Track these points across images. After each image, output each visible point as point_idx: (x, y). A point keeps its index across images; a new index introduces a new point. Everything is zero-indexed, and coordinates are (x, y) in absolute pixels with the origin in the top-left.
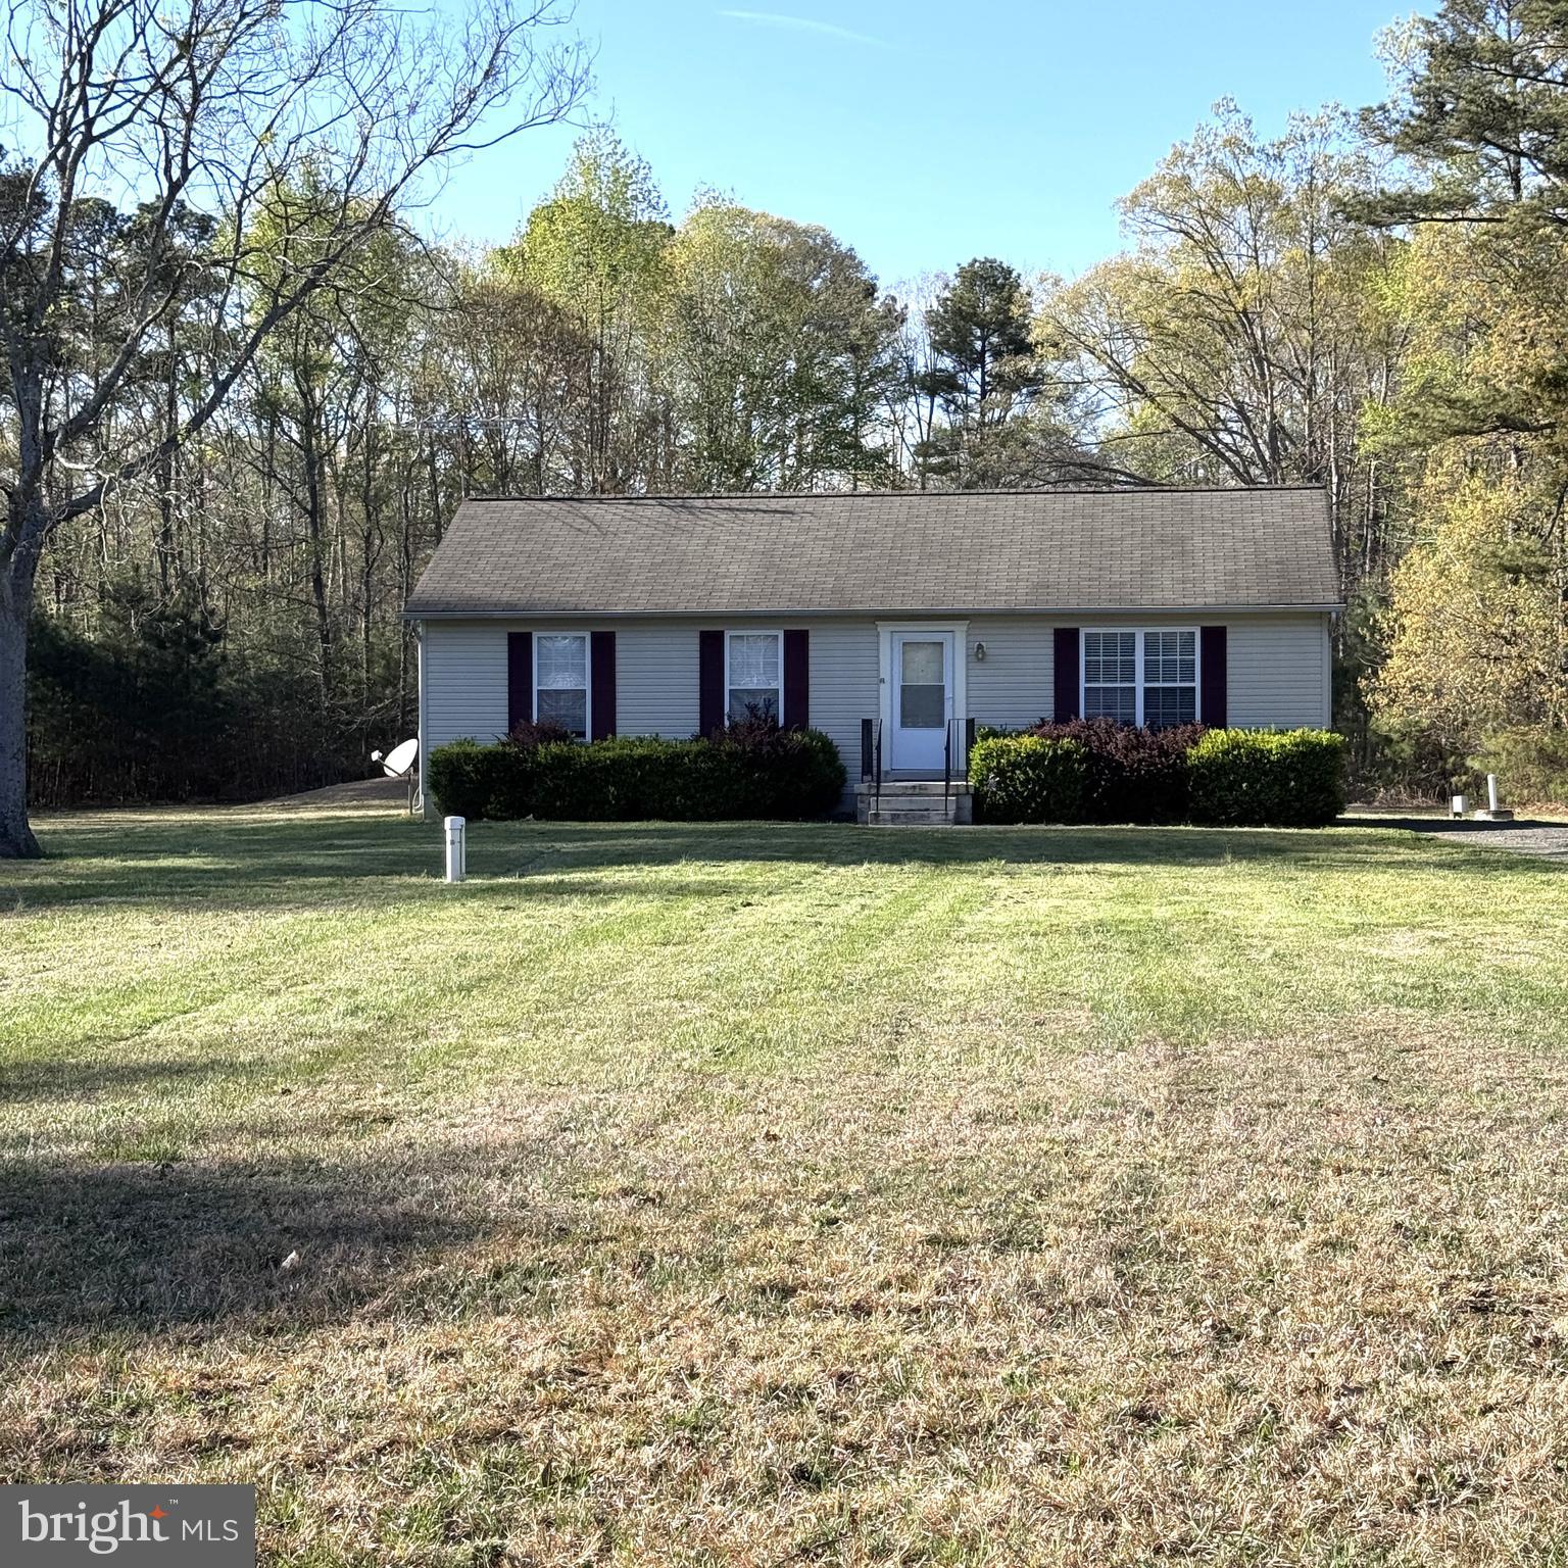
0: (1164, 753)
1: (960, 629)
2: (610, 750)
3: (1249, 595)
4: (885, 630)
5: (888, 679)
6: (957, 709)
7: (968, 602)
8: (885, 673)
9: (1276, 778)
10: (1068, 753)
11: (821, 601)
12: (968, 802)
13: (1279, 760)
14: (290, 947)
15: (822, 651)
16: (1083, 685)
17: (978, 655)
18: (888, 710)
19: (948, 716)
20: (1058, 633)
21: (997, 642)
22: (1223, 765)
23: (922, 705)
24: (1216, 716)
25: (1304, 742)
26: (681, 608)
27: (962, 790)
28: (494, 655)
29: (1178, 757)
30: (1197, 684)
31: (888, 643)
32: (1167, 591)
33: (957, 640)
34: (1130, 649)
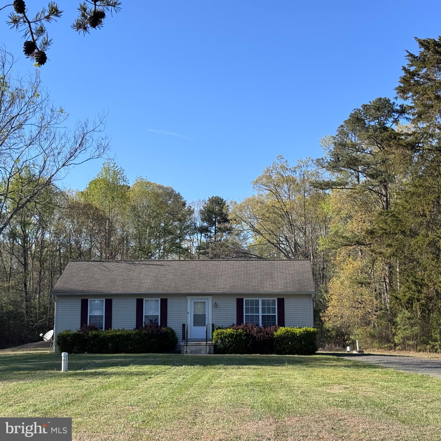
0: (267, 334)
1: (210, 298)
2: (110, 333)
3: (290, 289)
4: (189, 298)
5: (190, 312)
6: (209, 321)
7: (213, 290)
8: (189, 311)
9: (298, 341)
10: (241, 334)
11: (171, 291)
12: (212, 348)
13: (299, 336)
15: (171, 304)
16: (244, 314)
17: (215, 306)
18: (190, 321)
19: (207, 323)
20: (238, 299)
21: (221, 302)
22: (284, 337)
23: (200, 320)
24: (282, 323)
25: (306, 331)
26: (131, 292)
27: (211, 344)
28: (77, 305)
29: (271, 335)
30: (276, 314)
31: (190, 302)
32: (268, 287)
33: (209, 302)
34: (258, 304)
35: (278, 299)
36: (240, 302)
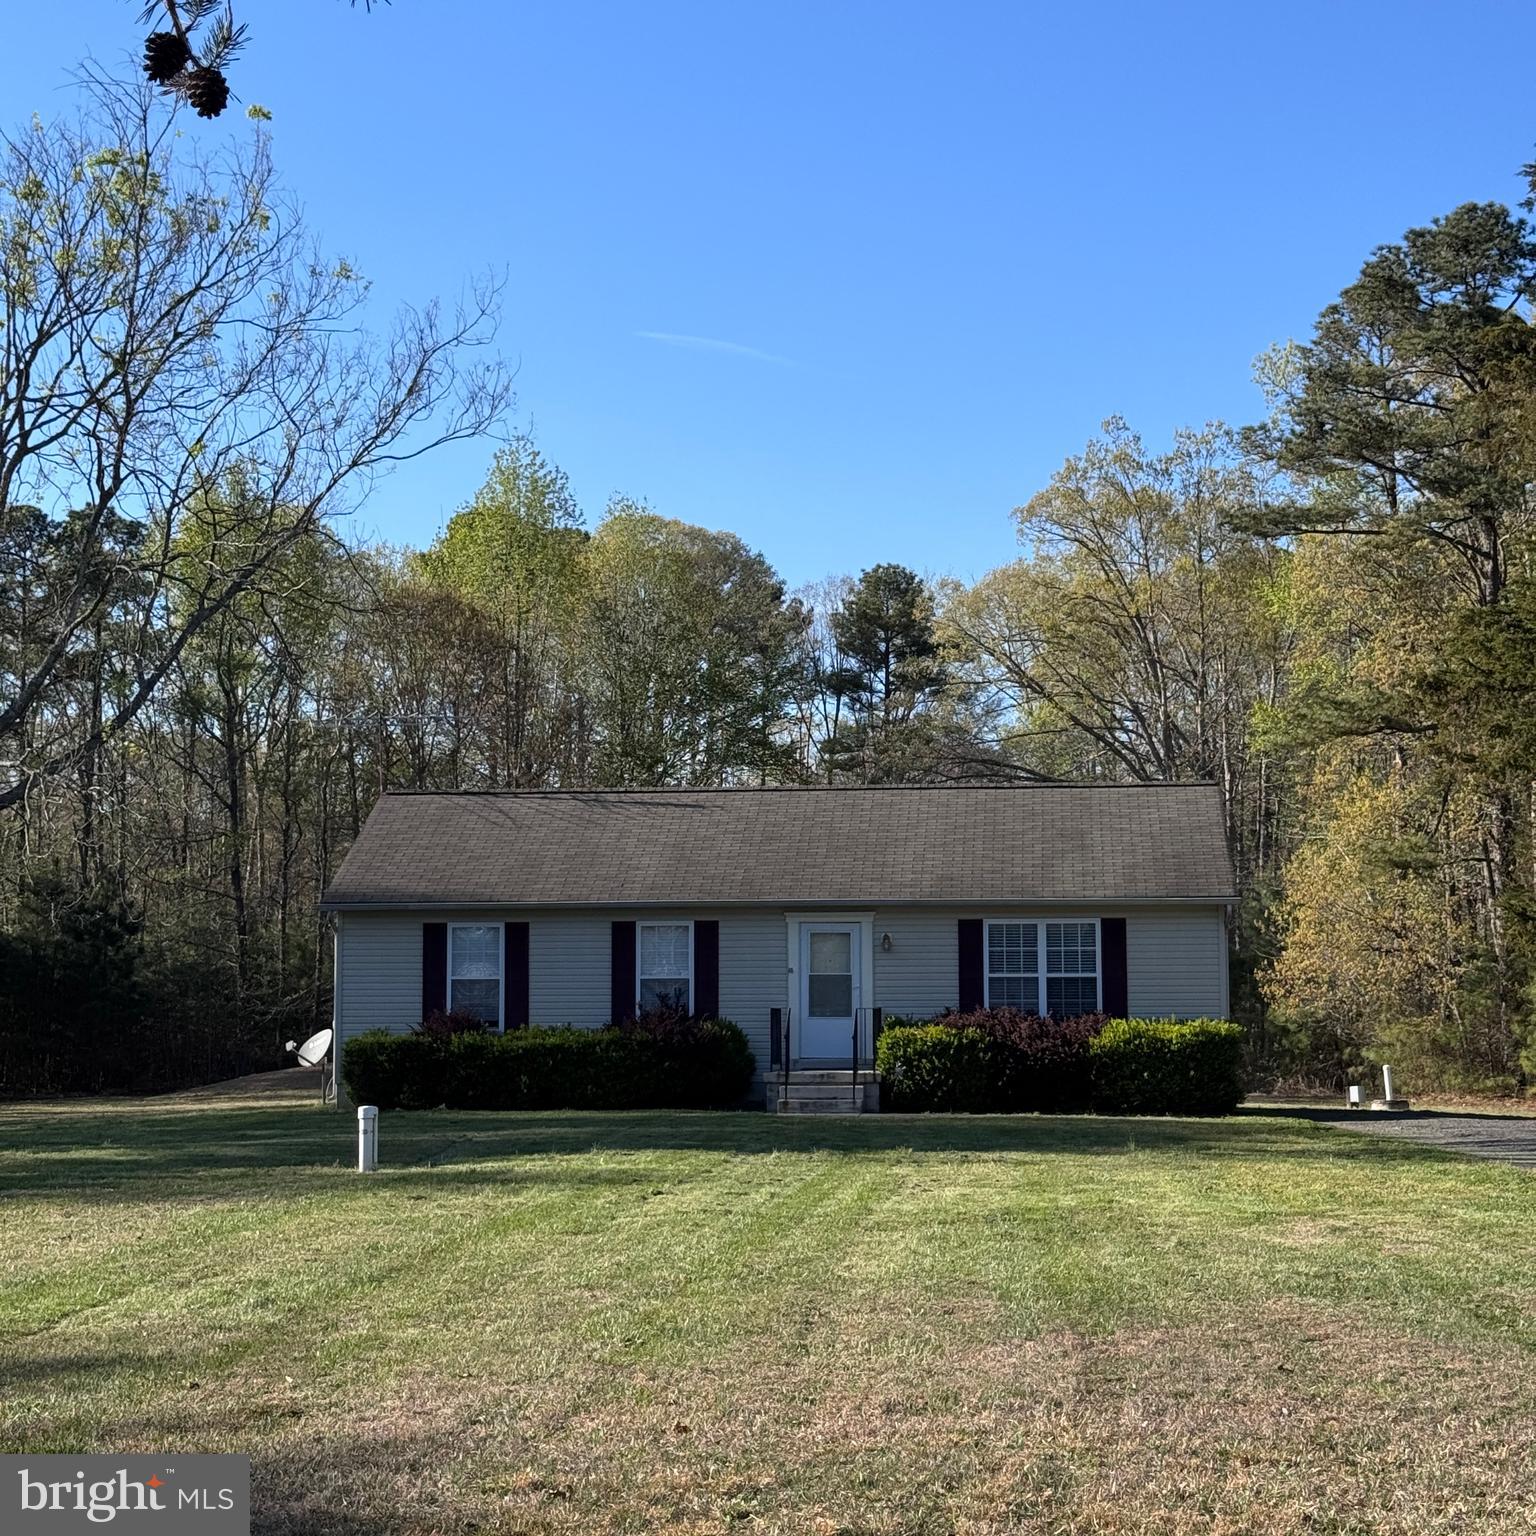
0: (1067, 1042)
1: (867, 921)
2: (524, 1040)
3: (1148, 887)
4: (793, 921)
5: (795, 969)
6: (864, 997)
7: (875, 893)
8: (793, 964)
9: (1176, 1068)
10: (973, 1042)
11: (731, 894)
12: (875, 1091)
13: (1179, 1050)
14: (200, 1239)
15: (729, 939)
16: (987, 975)
17: (885, 945)
18: (796, 999)
19: (855, 1005)
20: (962, 924)
21: (903, 932)
22: (1124, 1054)
23: (830, 995)
24: (1118, 1007)
25: (1203, 1032)
26: (593, 900)
27: (870, 1079)
28: (409, 946)
29: (1081, 1046)
30: (1098, 974)
31: (796, 935)
32: (1067, 884)
33: (864, 933)
34: (1032, 941)
35: (1104, 921)
36: (969, 935)
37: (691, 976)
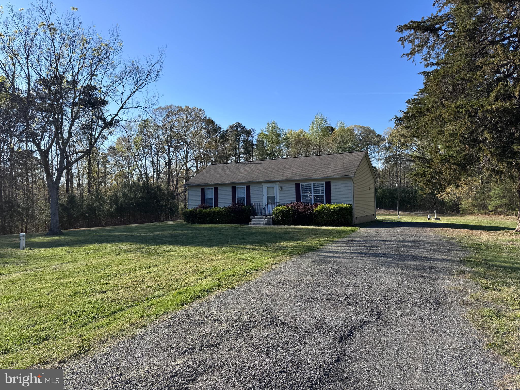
0: (309, 209)
1: (277, 184)
3: (335, 174)
4: (264, 185)
5: (264, 195)
6: (277, 200)
7: (279, 178)
8: (264, 194)
9: (332, 215)
10: (290, 210)
11: (251, 180)
12: (271, 220)
13: (333, 211)
15: (253, 190)
16: (301, 195)
17: (281, 189)
18: (265, 202)
19: (276, 202)
20: (296, 184)
21: (285, 186)
22: (321, 212)
23: (271, 200)
24: (329, 201)
25: (339, 207)
27: (270, 218)
28: (198, 192)
29: (312, 210)
30: (325, 194)
31: (264, 187)
32: (319, 175)
33: (277, 186)
34: (310, 187)
35: (326, 182)
36: (298, 186)
37: (245, 197)
